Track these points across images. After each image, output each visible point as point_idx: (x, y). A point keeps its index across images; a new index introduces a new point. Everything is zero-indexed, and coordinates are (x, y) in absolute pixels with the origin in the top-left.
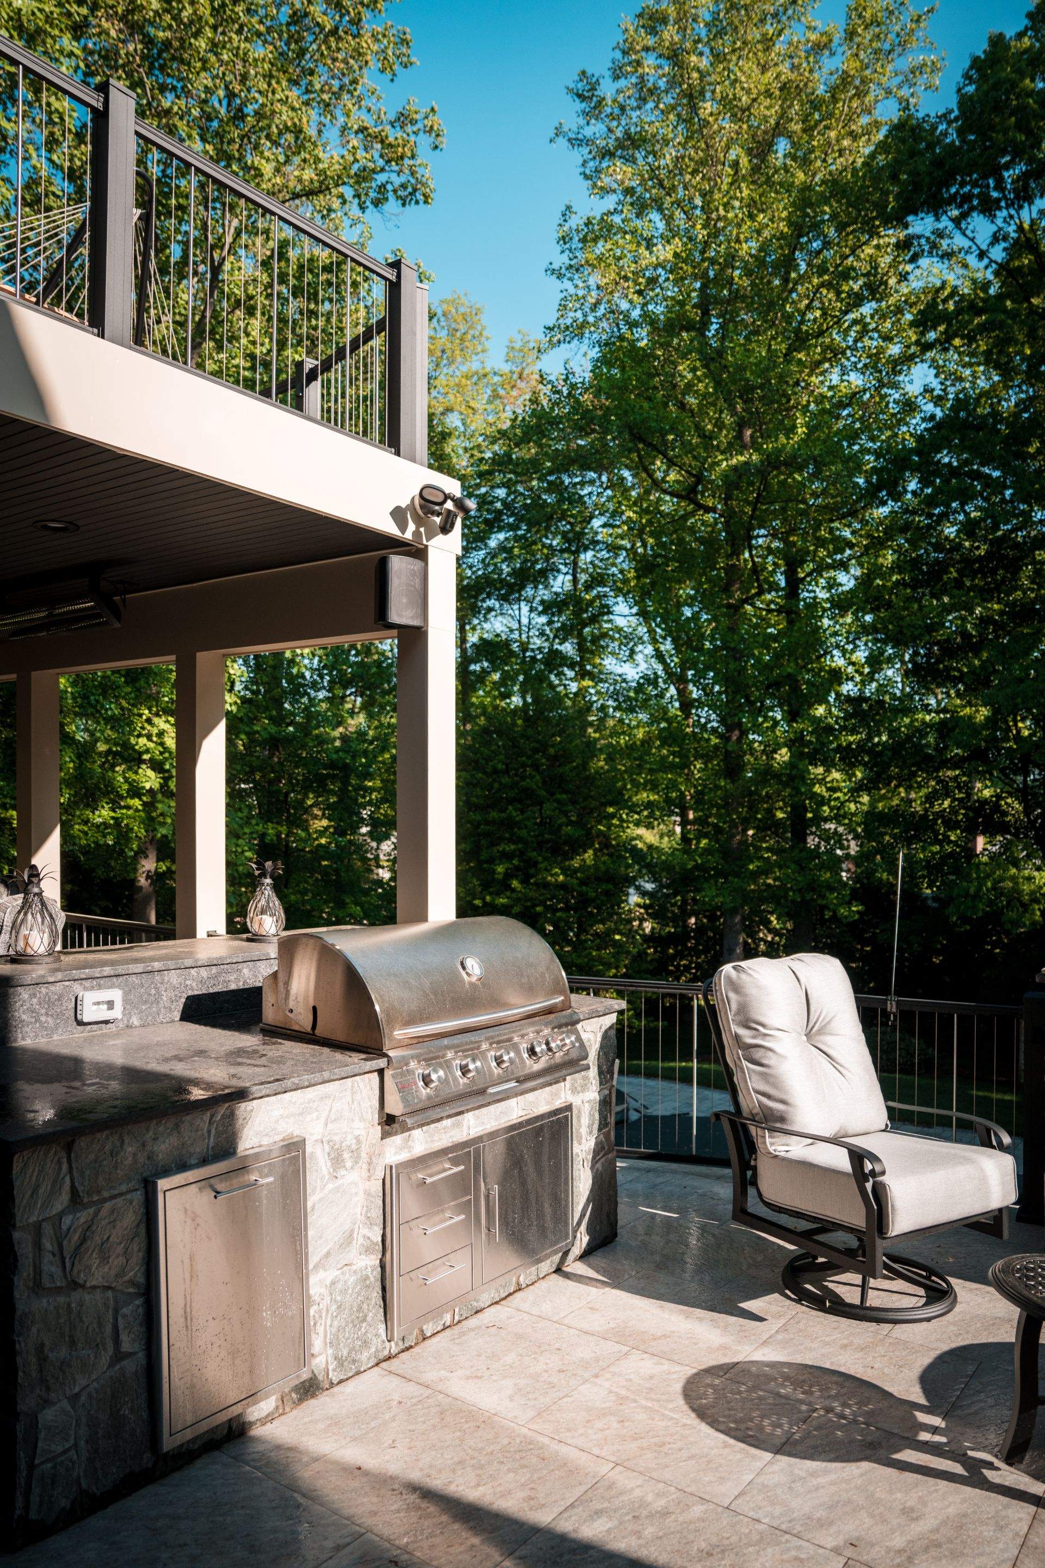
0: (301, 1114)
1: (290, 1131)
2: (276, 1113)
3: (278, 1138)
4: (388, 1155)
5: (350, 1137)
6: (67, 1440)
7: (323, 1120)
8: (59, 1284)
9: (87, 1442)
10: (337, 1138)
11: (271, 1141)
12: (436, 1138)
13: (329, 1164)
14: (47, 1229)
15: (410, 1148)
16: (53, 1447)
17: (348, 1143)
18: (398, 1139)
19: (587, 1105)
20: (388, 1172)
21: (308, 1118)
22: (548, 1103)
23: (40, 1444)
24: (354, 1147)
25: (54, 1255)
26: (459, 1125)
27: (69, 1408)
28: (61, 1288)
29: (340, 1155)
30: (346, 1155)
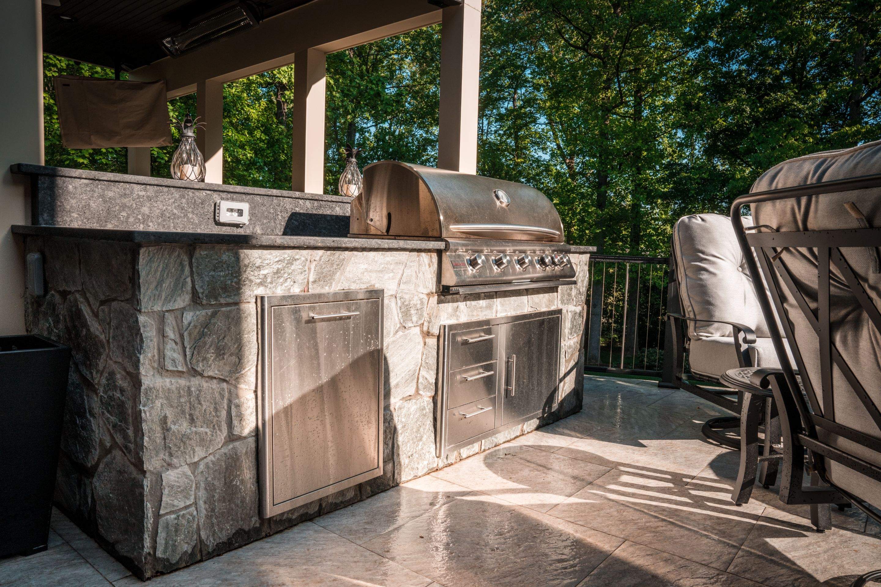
0: (381, 271)
1: (373, 282)
2: (363, 266)
3: (364, 286)
4: (442, 318)
5: (416, 298)
6: (188, 499)
7: (397, 281)
8: (180, 369)
9: (205, 503)
10: (407, 297)
11: (358, 287)
12: (475, 313)
13: (400, 315)
14: (170, 319)
15: (458, 317)
16: (176, 503)
17: (415, 302)
18: (448, 307)
19: (570, 314)
20: (442, 331)
21: (386, 276)
22: (547, 306)
23: (164, 499)
24: (419, 306)
25: (176, 343)
26: (489, 307)
27: (189, 473)
28: (182, 372)
29: (408, 310)
30: (413, 312)
